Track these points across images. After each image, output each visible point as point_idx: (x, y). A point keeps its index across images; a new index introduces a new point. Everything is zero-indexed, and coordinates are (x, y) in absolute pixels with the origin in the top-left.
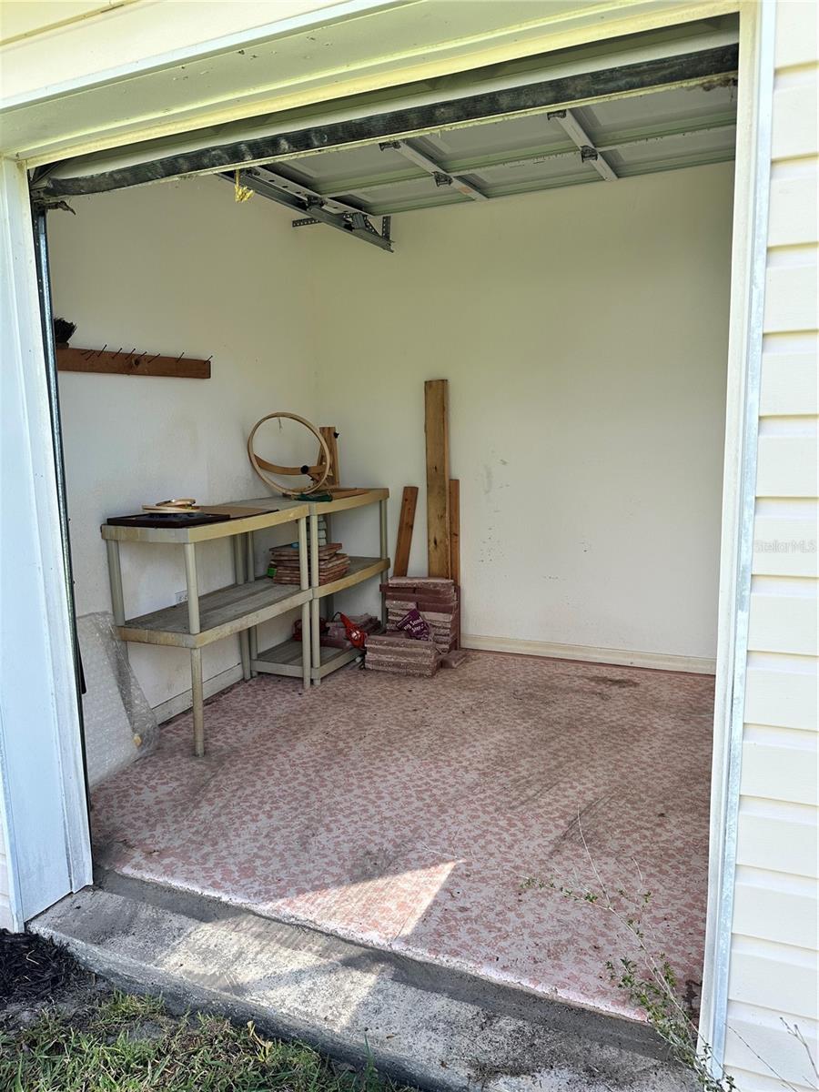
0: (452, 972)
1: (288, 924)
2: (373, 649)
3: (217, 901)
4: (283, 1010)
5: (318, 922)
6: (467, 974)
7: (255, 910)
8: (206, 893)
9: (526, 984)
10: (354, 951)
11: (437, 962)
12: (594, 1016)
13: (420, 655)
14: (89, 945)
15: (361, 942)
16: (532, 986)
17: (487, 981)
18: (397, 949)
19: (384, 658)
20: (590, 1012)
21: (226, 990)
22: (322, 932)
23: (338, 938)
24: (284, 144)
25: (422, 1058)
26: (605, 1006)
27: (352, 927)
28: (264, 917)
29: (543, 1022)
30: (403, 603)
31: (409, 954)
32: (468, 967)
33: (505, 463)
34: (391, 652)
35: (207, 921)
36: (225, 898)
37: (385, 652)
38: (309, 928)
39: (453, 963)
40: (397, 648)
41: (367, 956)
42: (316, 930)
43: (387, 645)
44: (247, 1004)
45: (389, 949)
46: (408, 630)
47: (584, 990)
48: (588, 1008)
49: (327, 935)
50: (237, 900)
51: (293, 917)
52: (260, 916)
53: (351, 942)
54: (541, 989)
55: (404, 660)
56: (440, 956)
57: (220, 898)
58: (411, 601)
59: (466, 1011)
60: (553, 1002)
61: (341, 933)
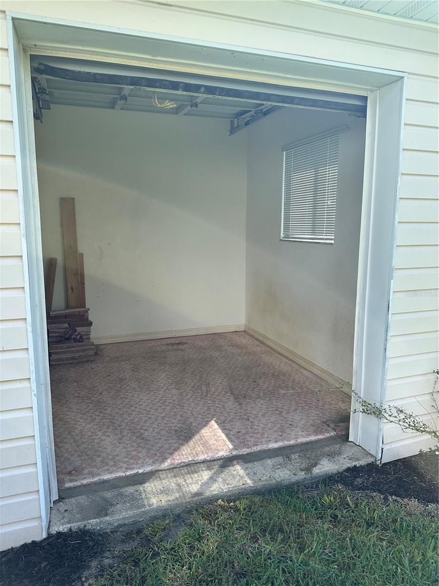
0: (260, 452)
1: (181, 467)
2: (56, 352)
3: (137, 474)
4: (225, 491)
5: (195, 459)
6: (265, 450)
7: (160, 469)
8: (128, 474)
9: (286, 443)
10: (220, 462)
11: (253, 451)
12: (311, 442)
13: (88, 350)
14: (102, 519)
15: (218, 458)
16: (289, 443)
17: (273, 449)
18: (235, 453)
19: (63, 356)
20: (310, 442)
21: (193, 497)
22: (199, 463)
23: (208, 461)
24: (203, 90)
25: (287, 477)
26: (313, 438)
27: (210, 454)
28: (167, 470)
29: (302, 451)
30: (60, 325)
31: (241, 453)
32: (264, 447)
33: (110, 244)
34: (68, 352)
35: (145, 483)
36: (141, 471)
37: (65, 353)
38: (192, 464)
39: (259, 448)
40: (73, 349)
41: (226, 461)
42: (196, 463)
43: (66, 348)
44: (208, 497)
45: (232, 455)
46: (74, 338)
47: (303, 437)
48: (308, 441)
49: (202, 463)
50: (148, 469)
51: (182, 463)
52: (165, 470)
53: (214, 460)
54: (292, 442)
55: (77, 355)
56: (253, 448)
57: (137, 472)
58: (64, 323)
59: (280, 459)
60: (297, 445)
61: (208, 459)
